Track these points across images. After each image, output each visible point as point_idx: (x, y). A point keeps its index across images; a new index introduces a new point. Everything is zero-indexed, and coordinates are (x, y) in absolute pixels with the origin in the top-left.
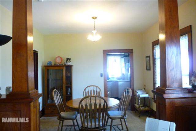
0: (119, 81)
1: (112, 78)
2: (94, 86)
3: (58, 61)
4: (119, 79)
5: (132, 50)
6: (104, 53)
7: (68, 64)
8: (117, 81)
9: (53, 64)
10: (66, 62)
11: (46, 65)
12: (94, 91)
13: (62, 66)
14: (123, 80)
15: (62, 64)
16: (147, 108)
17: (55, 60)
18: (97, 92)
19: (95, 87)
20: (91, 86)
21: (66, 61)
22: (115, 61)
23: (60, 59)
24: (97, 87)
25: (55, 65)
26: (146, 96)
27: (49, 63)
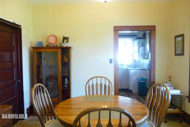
0: (129, 68)
1: (122, 64)
2: (101, 77)
3: (52, 41)
4: (129, 66)
5: (154, 27)
6: (114, 31)
7: (65, 45)
8: (128, 69)
9: (45, 46)
10: (62, 43)
11: (35, 46)
12: (101, 85)
13: (56, 48)
14: (135, 67)
15: (57, 45)
16: (177, 110)
17: (48, 39)
18: (105, 86)
19: (103, 79)
20: (96, 77)
21: (62, 41)
22: (126, 44)
23: (54, 38)
24: (106, 78)
25: (47, 46)
26: (177, 92)
27: (39, 44)
